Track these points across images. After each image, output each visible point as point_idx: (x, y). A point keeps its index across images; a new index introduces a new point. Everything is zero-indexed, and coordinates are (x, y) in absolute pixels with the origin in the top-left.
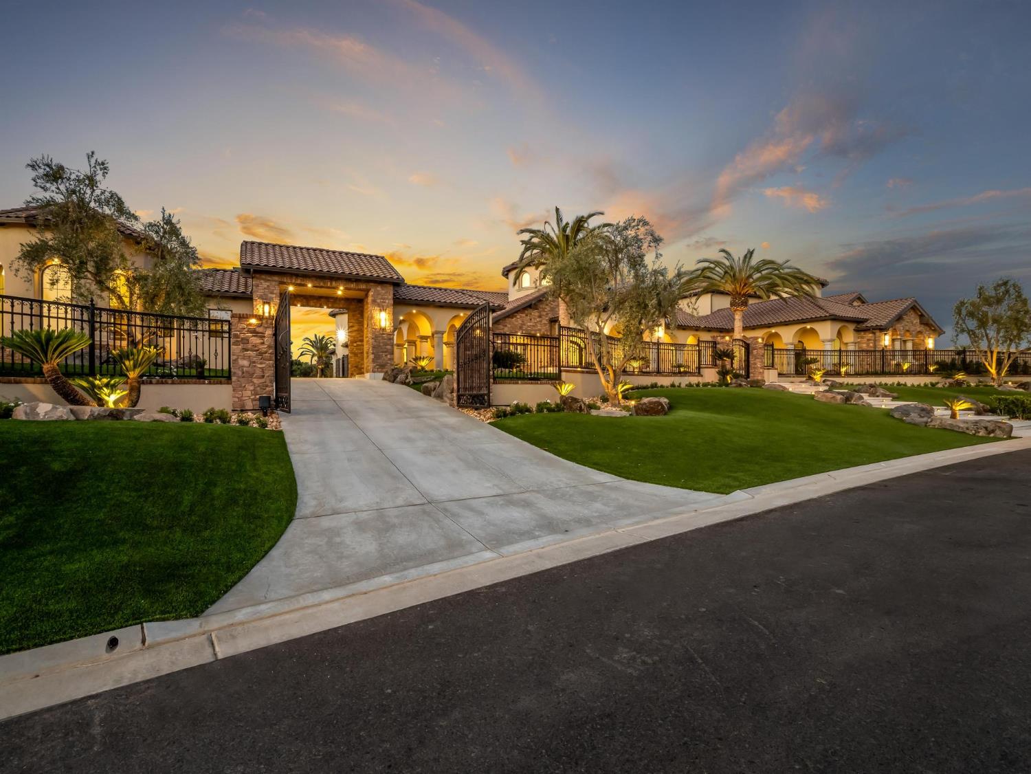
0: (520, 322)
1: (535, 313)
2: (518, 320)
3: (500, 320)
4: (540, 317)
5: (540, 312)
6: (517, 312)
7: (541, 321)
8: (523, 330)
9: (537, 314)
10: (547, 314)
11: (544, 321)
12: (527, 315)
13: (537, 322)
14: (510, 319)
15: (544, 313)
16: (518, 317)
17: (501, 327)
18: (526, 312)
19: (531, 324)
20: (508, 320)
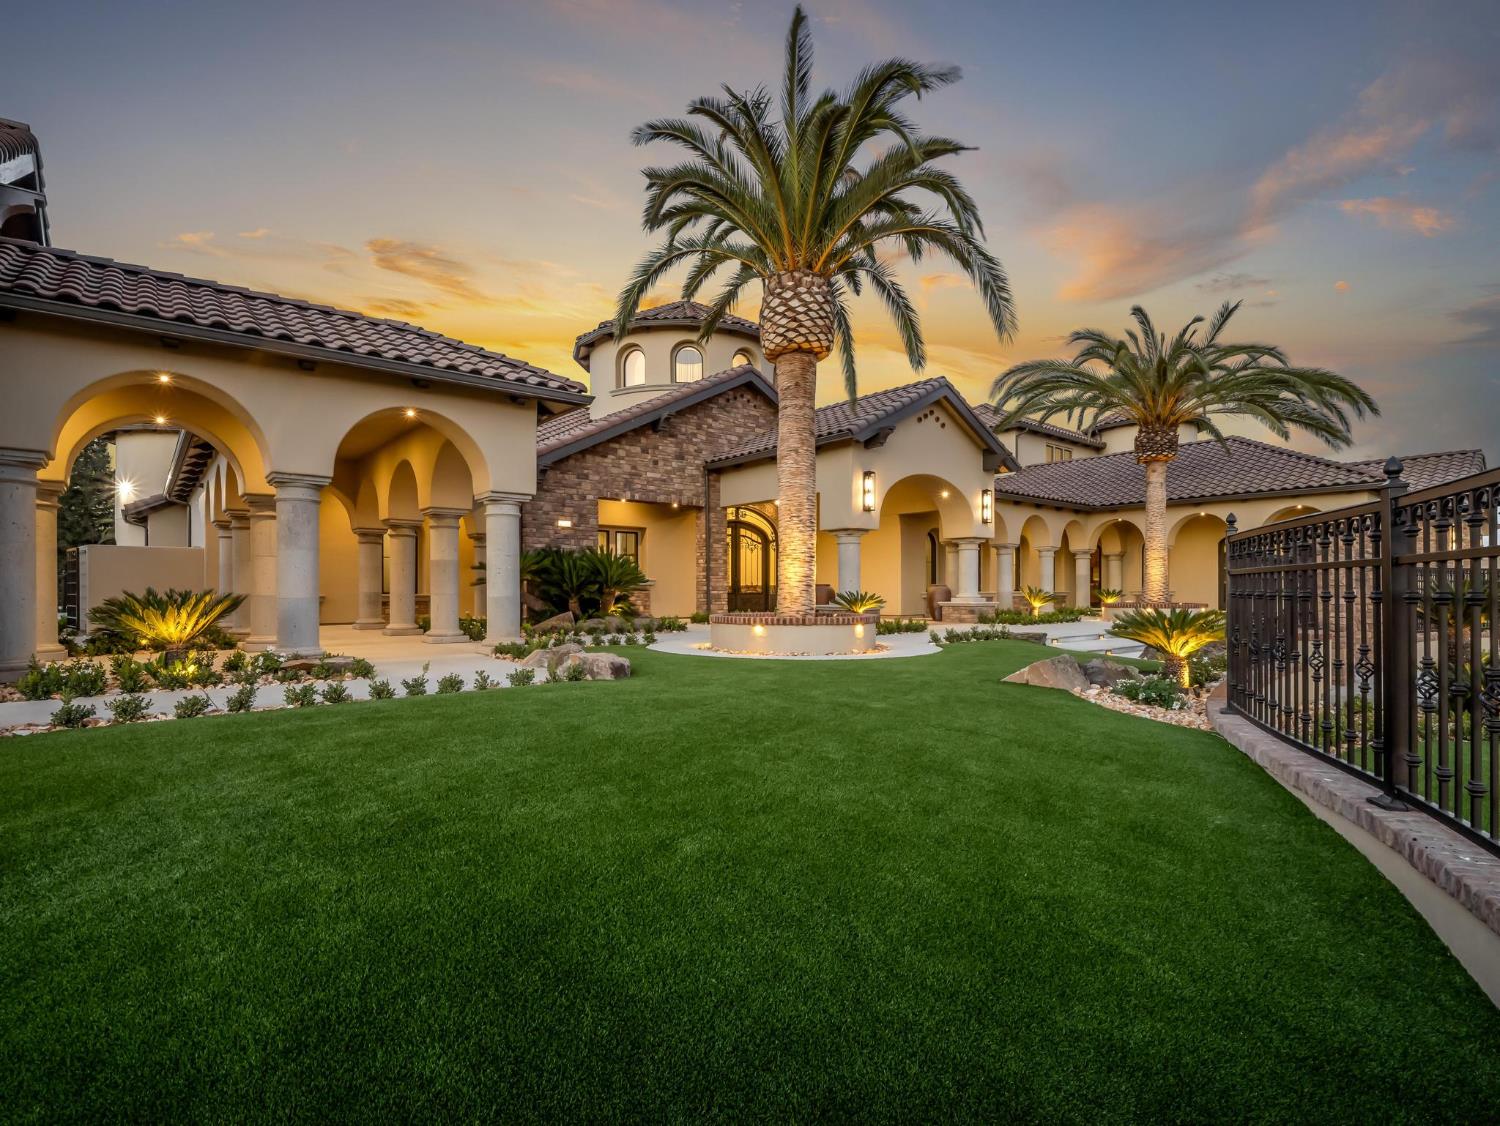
0: (627, 468)
1: (668, 447)
2: (621, 461)
3: (568, 458)
4: (680, 457)
5: (678, 444)
6: (617, 439)
7: (682, 470)
8: (632, 490)
9: (672, 449)
10: (699, 451)
11: (690, 470)
12: (645, 451)
13: (674, 471)
14: (598, 459)
15: (692, 449)
16: (621, 453)
17: (571, 478)
18: (643, 440)
19: (658, 476)
20: (591, 460)
